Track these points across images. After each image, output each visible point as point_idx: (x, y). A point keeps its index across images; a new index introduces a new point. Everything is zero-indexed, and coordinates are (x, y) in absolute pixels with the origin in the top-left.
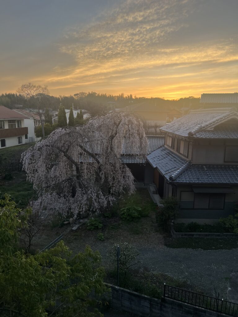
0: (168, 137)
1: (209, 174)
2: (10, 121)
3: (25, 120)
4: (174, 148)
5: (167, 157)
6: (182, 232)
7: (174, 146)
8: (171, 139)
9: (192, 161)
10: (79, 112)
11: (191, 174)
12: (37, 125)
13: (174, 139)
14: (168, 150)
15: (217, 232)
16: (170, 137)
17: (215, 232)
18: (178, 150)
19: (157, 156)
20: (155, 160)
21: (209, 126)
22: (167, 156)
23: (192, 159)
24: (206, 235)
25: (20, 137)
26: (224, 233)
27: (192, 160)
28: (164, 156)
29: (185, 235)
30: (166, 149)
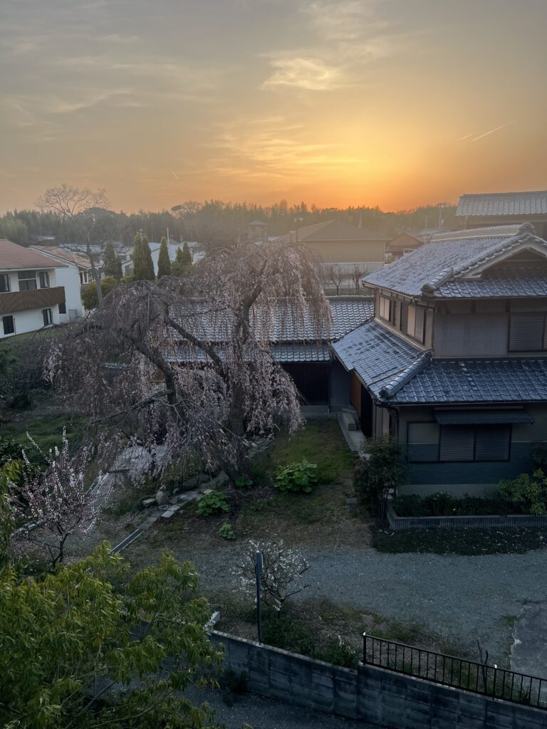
0: (382, 299)
1: (473, 381)
2: (22, 274)
3: (57, 270)
4: (394, 324)
5: (378, 345)
6: (412, 516)
7: (394, 320)
8: (387, 302)
9: (432, 353)
10: (182, 248)
11: (431, 382)
12: (86, 281)
13: (395, 302)
14: (382, 328)
15: (492, 514)
16: (385, 297)
17: (489, 514)
18: (403, 328)
19: (357, 344)
20: (352, 351)
21: (471, 270)
22: (379, 342)
23: (432, 346)
24: (469, 521)
25: (46, 310)
26: (509, 516)
27: (433, 350)
28: (371, 342)
29: (420, 522)
30: (378, 325)
